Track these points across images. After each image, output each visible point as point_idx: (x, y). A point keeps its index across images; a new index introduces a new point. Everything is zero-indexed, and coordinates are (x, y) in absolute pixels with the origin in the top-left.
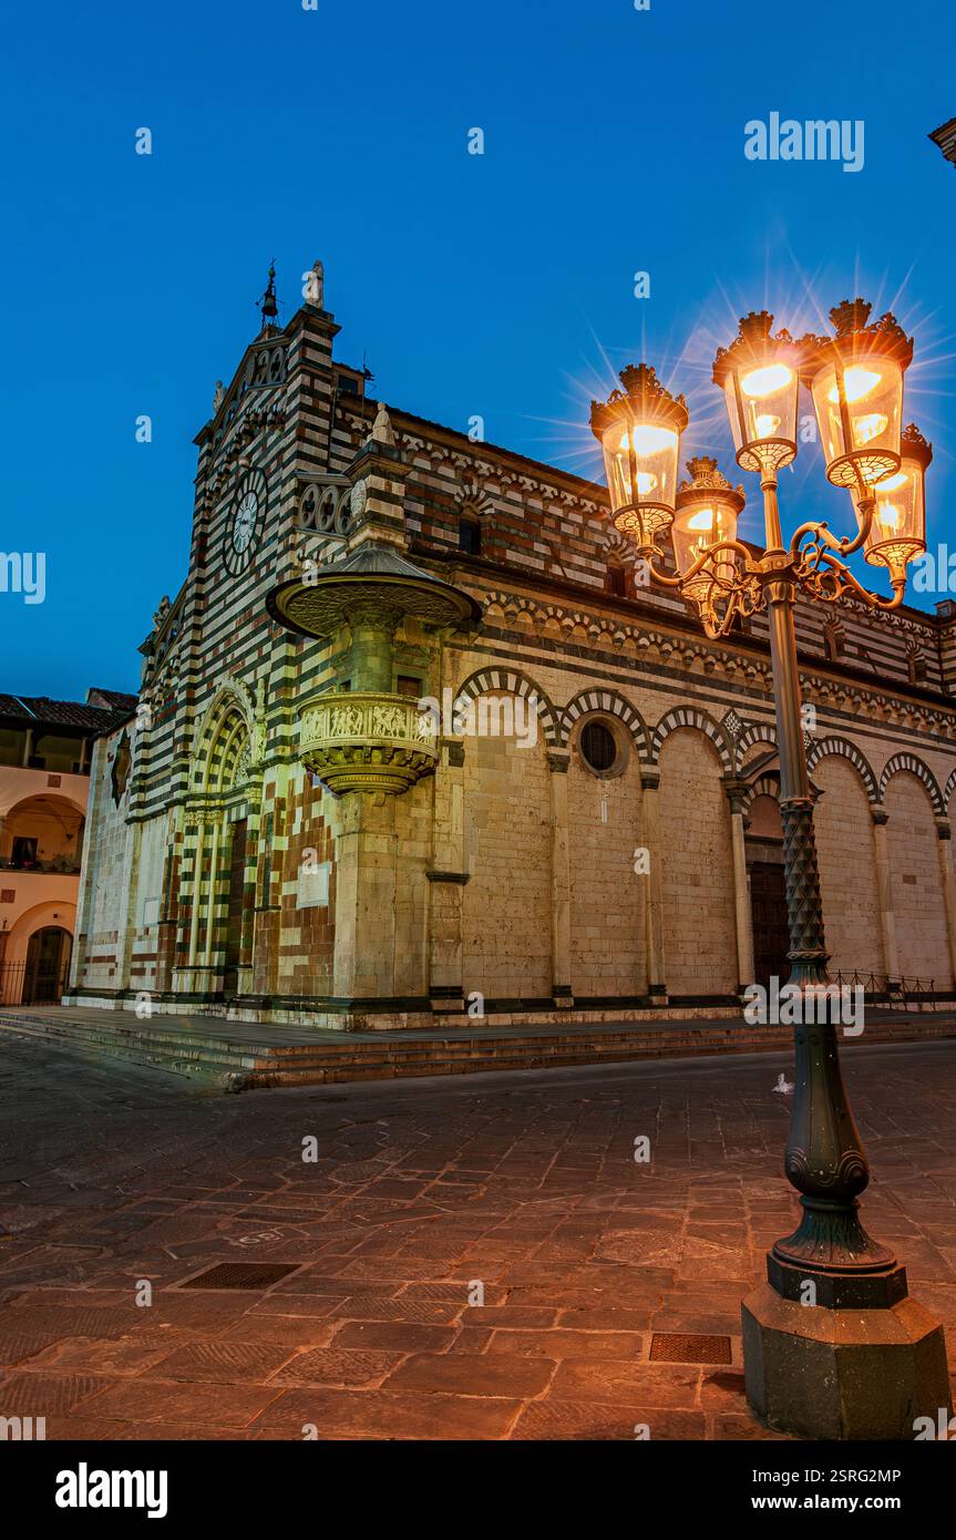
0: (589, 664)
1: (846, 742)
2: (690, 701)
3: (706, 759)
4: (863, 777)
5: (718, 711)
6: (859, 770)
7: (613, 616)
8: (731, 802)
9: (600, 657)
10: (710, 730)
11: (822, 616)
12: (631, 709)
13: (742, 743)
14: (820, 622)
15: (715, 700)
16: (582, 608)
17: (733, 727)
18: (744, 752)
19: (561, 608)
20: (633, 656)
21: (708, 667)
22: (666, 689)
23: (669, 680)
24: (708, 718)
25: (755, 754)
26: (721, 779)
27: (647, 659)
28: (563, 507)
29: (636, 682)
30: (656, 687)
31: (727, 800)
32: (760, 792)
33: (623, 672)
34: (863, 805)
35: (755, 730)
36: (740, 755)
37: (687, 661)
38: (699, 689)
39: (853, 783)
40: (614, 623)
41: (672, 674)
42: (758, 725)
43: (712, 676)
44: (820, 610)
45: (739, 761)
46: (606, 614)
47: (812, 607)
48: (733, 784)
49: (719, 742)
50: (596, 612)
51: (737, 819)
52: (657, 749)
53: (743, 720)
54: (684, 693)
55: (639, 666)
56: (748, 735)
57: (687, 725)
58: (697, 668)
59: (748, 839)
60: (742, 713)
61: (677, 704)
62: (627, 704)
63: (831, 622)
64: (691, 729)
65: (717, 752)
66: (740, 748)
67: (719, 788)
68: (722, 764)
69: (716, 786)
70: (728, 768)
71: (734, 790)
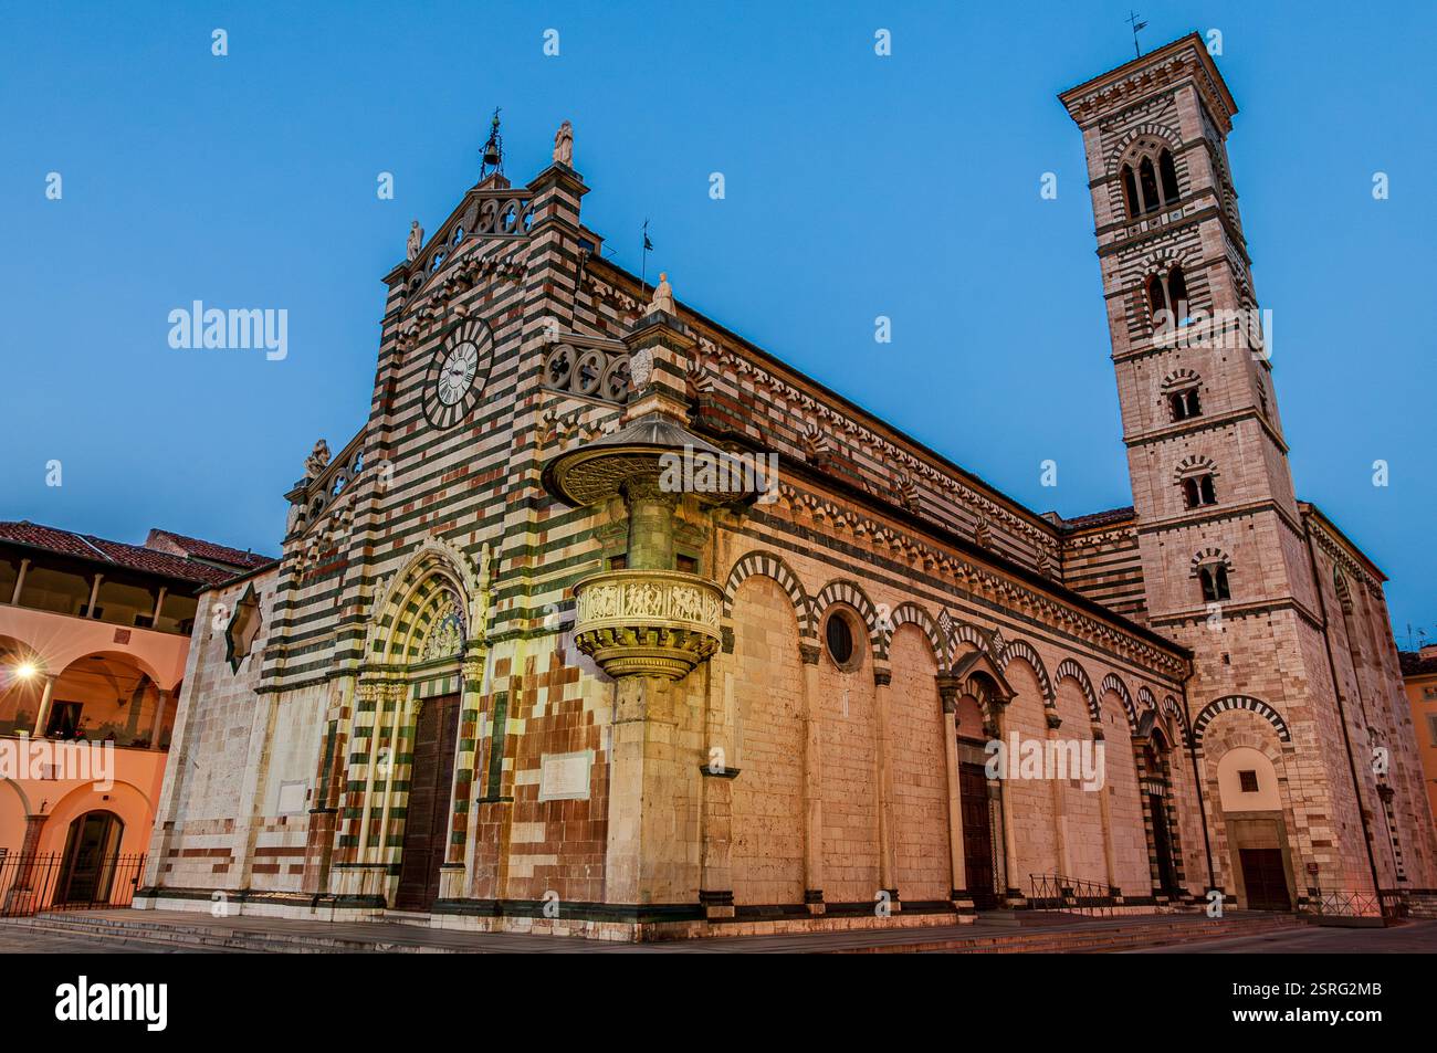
0: (835, 554)
1: (1029, 646)
2: (912, 598)
3: (924, 657)
4: (1040, 681)
5: (934, 609)
6: (1037, 674)
7: (856, 509)
8: (944, 702)
9: (844, 548)
10: (928, 628)
11: (974, 520)
12: (868, 602)
13: (952, 643)
14: (973, 525)
15: (932, 598)
16: (831, 498)
17: (946, 626)
18: (953, 651)
19: (816, 497)
20: (869, 549)
21: (927, 565)
22: (895, 584)
23: (898, 575)
24: (927, 616)
25: (961, 654)
26: (936, 678)
27: (880, 553)
28: (772, 392)
29: (872, 576)
30: (887, 581)
31: (941, 700)
32: (965, 692)
33: (861, 564)
34: (1040, 708)
35: (961, 630)
36: (951, 655)
37: (911, 557)
38: (921, 586)
39: (1033, 687)
40: (857, 515)
41: (898, 568)
42: (965, 624)
43: (929, 574)
44: (973, 514)
45: (950, 660)
46: (850, 506)
47: (967, 511)
48: (947, 683)
49: (935, 640)
50: (842, 503)
51: (950, 718)
52: (888, 644)
53: (953, 619)
54: (909, 589)
55: (874, 560)
56: (956, 634)
57: (910, 622)
58: (918, 566)
59: (960, 740)
60: (953, 612)
61: (903, 601)
62: (864, 598)
63: (980, 526)
64: (913, 626)
65: (933, 650)
66: (951, 647)
67: (933, 687)
68: (937, 662)
69: (931, 684)
70: (942, 667)
71: (946, 689)
